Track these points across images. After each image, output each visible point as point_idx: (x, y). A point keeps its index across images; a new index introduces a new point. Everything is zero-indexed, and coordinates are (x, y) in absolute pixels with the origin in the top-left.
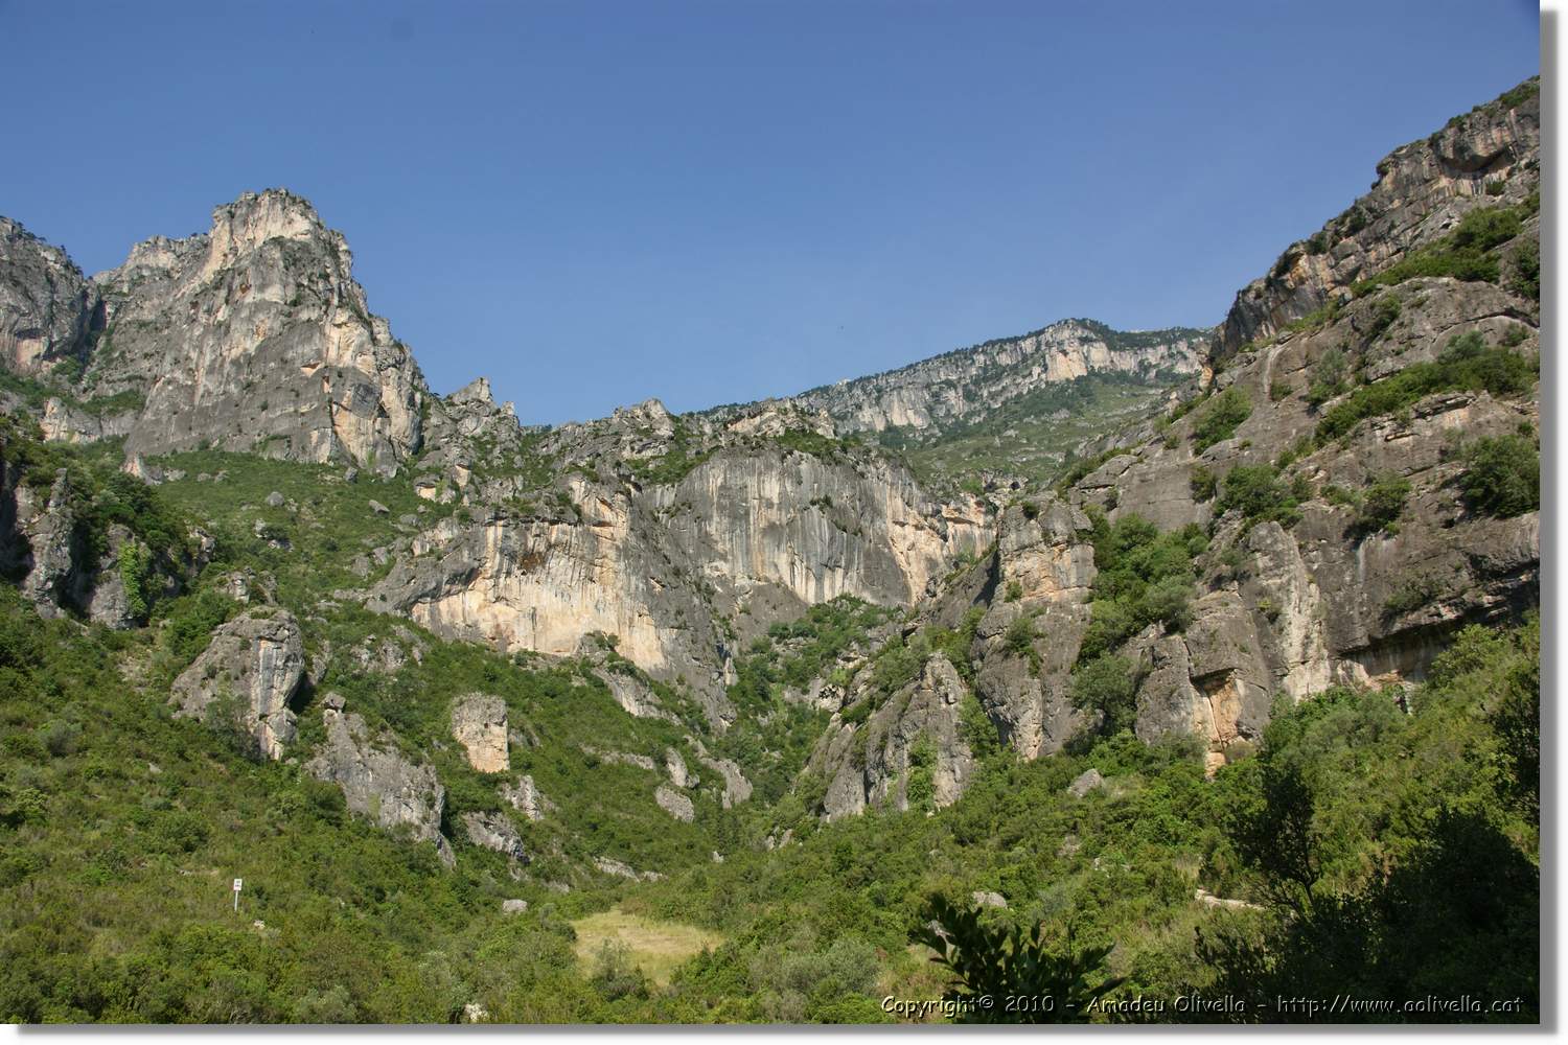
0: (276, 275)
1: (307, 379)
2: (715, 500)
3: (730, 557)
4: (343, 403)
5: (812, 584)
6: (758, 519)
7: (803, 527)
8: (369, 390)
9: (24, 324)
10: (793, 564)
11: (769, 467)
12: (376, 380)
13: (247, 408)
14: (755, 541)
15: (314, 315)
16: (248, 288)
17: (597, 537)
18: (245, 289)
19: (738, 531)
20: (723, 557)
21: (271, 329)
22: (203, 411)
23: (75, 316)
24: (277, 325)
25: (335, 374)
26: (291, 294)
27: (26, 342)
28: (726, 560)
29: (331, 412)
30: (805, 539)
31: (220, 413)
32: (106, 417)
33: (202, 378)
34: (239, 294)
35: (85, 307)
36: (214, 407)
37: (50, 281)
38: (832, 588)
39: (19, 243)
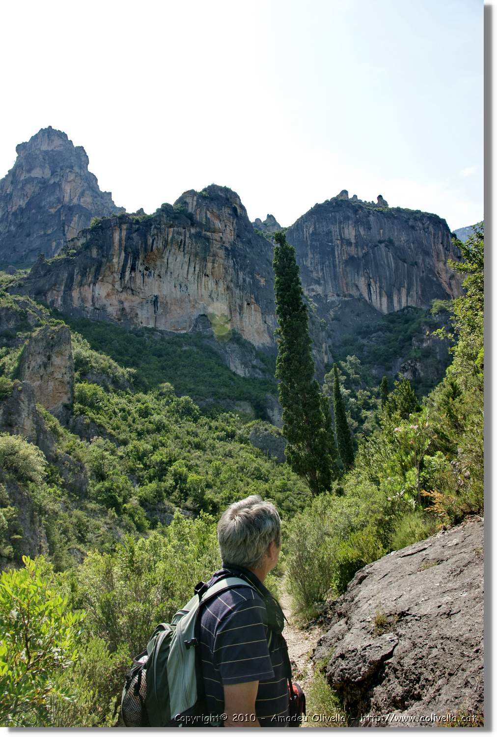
2: (309, 243)
3: (322, 282)
5: (385, 300)
6: (341, 254)
7: (375, 258)
10: (369, 285)
11: (347, 218)
14: (340, 270)
17: (208, 239)
19: (327, 263)
20: (318, 282)
28: (319, 284)
30: (377, 266)
38: (400, 302)
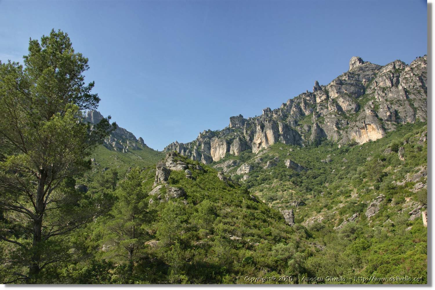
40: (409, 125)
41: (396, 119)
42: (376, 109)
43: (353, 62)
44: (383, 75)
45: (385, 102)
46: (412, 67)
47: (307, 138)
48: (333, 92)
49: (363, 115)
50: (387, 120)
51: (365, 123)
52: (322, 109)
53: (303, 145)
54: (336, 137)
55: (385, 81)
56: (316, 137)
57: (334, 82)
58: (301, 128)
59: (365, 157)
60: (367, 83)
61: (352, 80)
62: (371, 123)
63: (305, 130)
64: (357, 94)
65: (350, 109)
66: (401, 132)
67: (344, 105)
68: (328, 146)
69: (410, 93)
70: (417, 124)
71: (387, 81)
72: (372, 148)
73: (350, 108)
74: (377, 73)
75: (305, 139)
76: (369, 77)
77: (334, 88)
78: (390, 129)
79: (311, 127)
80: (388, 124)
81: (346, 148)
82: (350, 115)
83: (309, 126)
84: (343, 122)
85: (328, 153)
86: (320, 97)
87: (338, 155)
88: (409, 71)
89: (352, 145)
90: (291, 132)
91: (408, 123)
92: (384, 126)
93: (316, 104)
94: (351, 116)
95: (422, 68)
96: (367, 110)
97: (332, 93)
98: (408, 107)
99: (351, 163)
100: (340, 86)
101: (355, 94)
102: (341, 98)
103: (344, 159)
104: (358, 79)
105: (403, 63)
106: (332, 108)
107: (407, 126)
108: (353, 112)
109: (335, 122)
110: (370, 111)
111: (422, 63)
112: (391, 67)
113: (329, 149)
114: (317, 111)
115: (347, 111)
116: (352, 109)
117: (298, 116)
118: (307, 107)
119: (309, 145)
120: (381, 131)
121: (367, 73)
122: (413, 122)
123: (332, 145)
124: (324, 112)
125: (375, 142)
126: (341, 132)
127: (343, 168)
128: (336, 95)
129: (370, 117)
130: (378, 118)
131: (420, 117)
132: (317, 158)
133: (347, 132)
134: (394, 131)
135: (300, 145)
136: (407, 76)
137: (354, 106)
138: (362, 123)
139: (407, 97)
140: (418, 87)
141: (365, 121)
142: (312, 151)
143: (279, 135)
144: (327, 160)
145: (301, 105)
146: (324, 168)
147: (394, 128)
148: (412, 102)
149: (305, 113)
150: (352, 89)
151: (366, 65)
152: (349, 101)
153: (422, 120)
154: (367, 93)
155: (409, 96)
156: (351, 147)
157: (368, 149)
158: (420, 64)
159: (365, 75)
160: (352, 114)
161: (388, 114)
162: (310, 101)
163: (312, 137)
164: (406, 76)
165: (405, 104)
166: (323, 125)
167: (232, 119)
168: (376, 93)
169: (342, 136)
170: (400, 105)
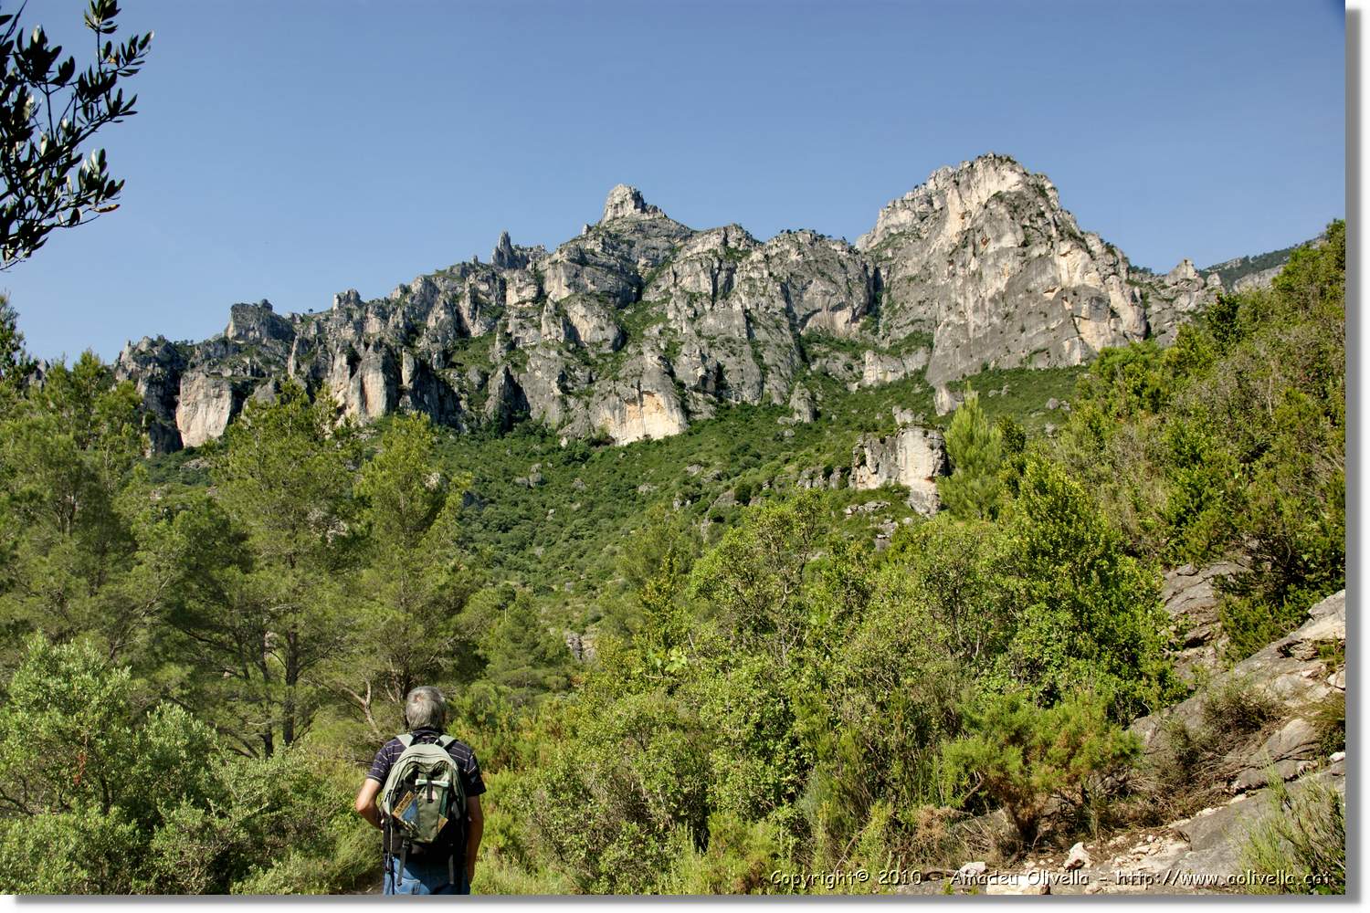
0: (1006, 225)
1: (1049, 301)
4: (1083, 315)
8: (1100, 300)
9: (834, 302)
12: (1103, 290)
13: (1009, 333)
15: (1043, 250)
16: (987, 241)
18: (985, 242)
21: (1013, 268)
22: (977, 341)
23: (864, 285)
24: (1017, 265)
25: (1071, 294)
26: (1021, 239)
27: (839, 313)
29: (1075, 324)
31: (991, 340)
32: (905, 356)
33: (970, 315)
34: (982, 248)
35: (868, 277)
36: (985, 336)
37: (842, 266)
39: (817, 245)
40: (746, 410)
41: (717, 388)
42: (671, 353)
43: (617, 200)
44: (695, 257)
45: (696, 339)
46: (768, 252)
47: (474, 408)
48: (557, 280)
49: (637, 367)
50: (696, 389)
51: (639, 388)
52: (522, 327)
53: (465, 426)
54: (554, 415)
55: (697, 274)
56: (502, 407)
57: (565, 253)
58: (459, 376)
59: (633, 482)
60: (649, 269)
61: (613, 255)
62: (654, 391)
63: (472, 384)
64: (621, 299)
65: (601, 339)
66: (726, 424)
67: (586, 327)
68: (533, 438)
69: (757, 325)
70: (764, 409)
71: (702, 276)
72: (652, 460)
73: (599, 336)
74: (680, 249)
75: (471, 410)
76: (658, 256)
77: (561, 269)
78: (701, 413)
79: (488, 374)
80: (697, 400)
81: (582, 450)
82: (599, 356)
83: (483, 373)
84: (578, 373)
85: (533, 459)
86: (519, 290)
87: (558, 466)
88: (759, 262)
89: (597, 443)
90: (434, 385)
91: (744, 403)
92: (686, 403)
93: (504, 307)
94: (600, 361)
95: (792, 262)
96: (649, 354)
97: (555, 284)
98: (750, 360)
99: (596, 495)
100: (579, 267)
101: (615, 296)
102: (580, 304)
103: (578, 480)
104: (629, 254)
105: (748, 236)
106: (553, 329)
107: (742, 410)
108: (606, 349)
109: (557, 372)
110: (655, 358)
111: (793, 250)
112: (717, 241)
113: (535, 447)
114: (509, 331)
115: (592, 344)
116: (606, 340)
117: (451, 336)
118: (478, 313)
119: (481, 430)
120: (677, 417)
121: (654, 242)
122: (756, 403)
123: (543, 436)
124: (528, 337)
125: (659, 443)
126: (572, 401)
127: (575, 507)
128: (565, 293)
129: (654, 374)
130: (674, 381)
131: (774, 391)
132: (506, 471)
133: (587, 405)
134: (709, 420)
135: (455, 425)
136: (755, 275)
137: (611, 333)
138: (632, 386)
139: (750, 334)
140: (776, 311)
141: (639, 384)
142: (487, 447)
143: (401, 392)
144: (533, 479)
145: (461, 303)
146: (526, 501)
147: (711, 412)
148: (760, 349)
149: (472, 329)
150: (610, 281)
151: (654, 220)
152: (598, 317)
153: (777, 401)
154: (645, 298)
155: (755, 332)
156: (594, 448)
157: (641, 460)
158: (789, 251)
159: (647, 248)
160: (605, 355)
161: (701, 372)
162: (488, 295)
163: (491, 406)
164: (751, 275)
165: (742, 351)
166: (522, 375)
167: (238, 310)
168: (672, 304)
169: (572, 414)
170: (732, 352)
